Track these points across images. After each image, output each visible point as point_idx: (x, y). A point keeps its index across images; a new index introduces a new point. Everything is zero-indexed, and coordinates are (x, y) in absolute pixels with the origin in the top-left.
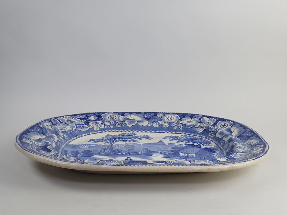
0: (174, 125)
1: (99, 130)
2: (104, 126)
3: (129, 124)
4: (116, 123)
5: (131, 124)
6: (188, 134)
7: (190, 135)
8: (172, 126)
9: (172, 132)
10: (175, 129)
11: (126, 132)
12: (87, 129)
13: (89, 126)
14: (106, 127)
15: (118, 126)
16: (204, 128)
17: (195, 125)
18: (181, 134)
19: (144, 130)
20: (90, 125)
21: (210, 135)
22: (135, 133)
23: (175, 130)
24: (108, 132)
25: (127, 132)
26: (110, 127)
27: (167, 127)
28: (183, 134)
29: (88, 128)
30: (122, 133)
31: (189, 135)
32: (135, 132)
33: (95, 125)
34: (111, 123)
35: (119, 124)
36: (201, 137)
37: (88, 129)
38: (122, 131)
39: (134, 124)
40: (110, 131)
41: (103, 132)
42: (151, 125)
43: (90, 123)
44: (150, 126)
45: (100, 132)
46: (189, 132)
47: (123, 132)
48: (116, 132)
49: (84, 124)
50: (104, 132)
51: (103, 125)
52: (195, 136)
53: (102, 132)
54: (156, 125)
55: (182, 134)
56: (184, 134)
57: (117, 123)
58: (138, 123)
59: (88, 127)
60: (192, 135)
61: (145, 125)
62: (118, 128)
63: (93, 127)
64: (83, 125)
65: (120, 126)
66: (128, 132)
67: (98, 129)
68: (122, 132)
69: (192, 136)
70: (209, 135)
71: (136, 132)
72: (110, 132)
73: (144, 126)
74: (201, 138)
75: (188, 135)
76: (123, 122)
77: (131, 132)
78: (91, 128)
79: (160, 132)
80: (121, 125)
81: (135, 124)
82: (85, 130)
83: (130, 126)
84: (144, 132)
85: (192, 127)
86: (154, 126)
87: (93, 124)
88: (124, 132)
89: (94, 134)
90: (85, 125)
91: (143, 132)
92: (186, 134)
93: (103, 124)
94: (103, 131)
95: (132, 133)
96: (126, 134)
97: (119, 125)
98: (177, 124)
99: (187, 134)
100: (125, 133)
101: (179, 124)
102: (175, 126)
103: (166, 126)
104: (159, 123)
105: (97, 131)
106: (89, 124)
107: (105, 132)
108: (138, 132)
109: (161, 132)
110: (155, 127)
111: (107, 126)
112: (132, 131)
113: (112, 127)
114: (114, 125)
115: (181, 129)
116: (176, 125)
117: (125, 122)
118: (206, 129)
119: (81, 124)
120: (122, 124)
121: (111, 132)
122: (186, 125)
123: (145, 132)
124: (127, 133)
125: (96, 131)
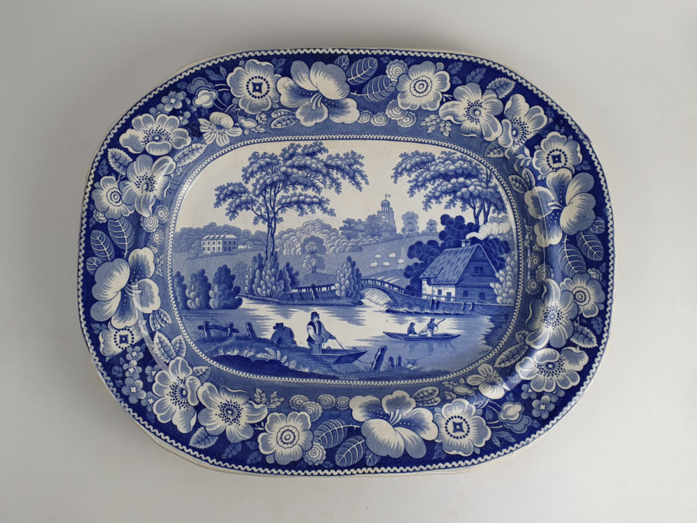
0: (429, 124)
1: (231, 144)
2: (241, 130)
3: (306, 120)
4: (270, 120)
5: (311, 120)
6: (460, 151)
7: (465, 155)
8: (423, 124)
9: (420, 141)
10: (429, 132)
11: (298, 140)
12: (201, 151)
13: (205, 141)
14: (245, 132)
15: (278, 127)
16: (506, 151)
17: (484, 134)
18: (441, 146)
19: (348, 134)
20: (205, 138)
21: (513, 179)
22: (323, 142)
23: (429, 136)
24: (254, 143)
25: (302, 140)
26: (257, 132)
27: (409, 126)
28: (448, 147)
29: (201, 148)
30: (290, 142)
31: (463, 153)
32: (322, 139)
33: (219, 134)
34: (257, 121)
35: (279, 122)
36: (491, 170)
37: (204, 149)
38: (290, 138)
39: (319, 121)
40: (259, 141)
41: (242, 146)
42: (365, 122)
43: (204, 135)
44: (365, 124)
45: (235, 148)
46: (465, 147)
47: (292, 140)
48: (274, 141)
49: (191, 145)
50: (244, 145)
51: (239, 129)
52: (477, 160)
53: (238, 147)
54: (378, 121)
55: (444, 146)
56: (451, 148)
57: (275, 119)
58: (330, 118)
59: (203, 145)
60: (469, 155)
61: (350, 122)
62: (279, 132)
63: (215, 140)
64: (189, 146)
65: (284, 127)
66: (305, 140)
67: (227, 142)
68: (288, 140)
69: (469, 158)
70: (510, 177)
71: (326, 139)
72: (258, 143)
73: (348, 125)
74: (489, 172)
75: (459, 154)
76: (291, 117)
77: (312, 140)
78: (211, 144)
79: (388, 138)
80: (285, 123)
81: (323, 119)
82: (197, 155)
83: (310, 124)
84: (346, 139)
85: (475, 135)
86: (373, 123)
87: (211, 133)
88: (295, 140)
89: (220, 156)
90: (194, 146)
91: (343, 139)
92: (454, 149)
93: (237, 127)
94: (242, 144)
95: (315, 144)
96: (299, 146)
97: (280, 124)
98: (438, 120)
99: (457, 150)
100: (297, 143)
101: (442, 120)
102: (430, 126)
103: (407, 123)
104: (389, 116)
105: (227, 146)
106: (203, 138)
107: (247, 144)
108: (329, 139)
109: (392, 138)
110: (376, 125)
111: (250, 130)
112: (314, 138)
113: (263, 130)
114: (268, 126)
115: (444, 133)
116: (434, 123)
117: (295, 115)
118: (508, 158)
119: (183, 149)
120: (288, 121)
121: (261, 142)
122: (462, 127)
123: (350, 139)
124: (303, 143)
125: (224, 147)
